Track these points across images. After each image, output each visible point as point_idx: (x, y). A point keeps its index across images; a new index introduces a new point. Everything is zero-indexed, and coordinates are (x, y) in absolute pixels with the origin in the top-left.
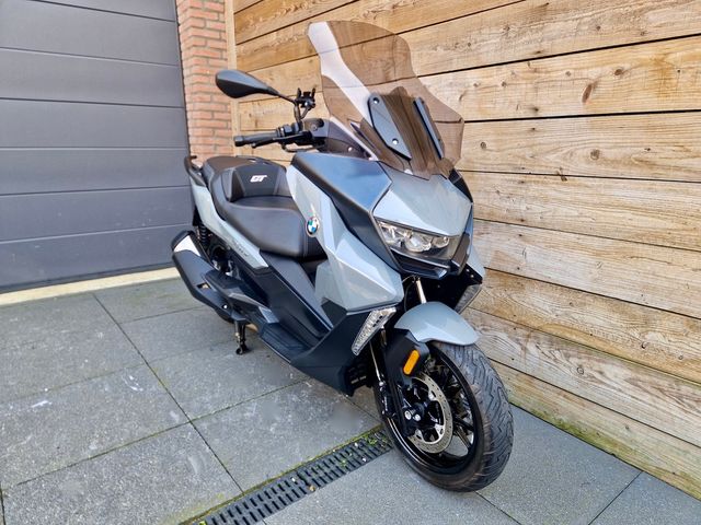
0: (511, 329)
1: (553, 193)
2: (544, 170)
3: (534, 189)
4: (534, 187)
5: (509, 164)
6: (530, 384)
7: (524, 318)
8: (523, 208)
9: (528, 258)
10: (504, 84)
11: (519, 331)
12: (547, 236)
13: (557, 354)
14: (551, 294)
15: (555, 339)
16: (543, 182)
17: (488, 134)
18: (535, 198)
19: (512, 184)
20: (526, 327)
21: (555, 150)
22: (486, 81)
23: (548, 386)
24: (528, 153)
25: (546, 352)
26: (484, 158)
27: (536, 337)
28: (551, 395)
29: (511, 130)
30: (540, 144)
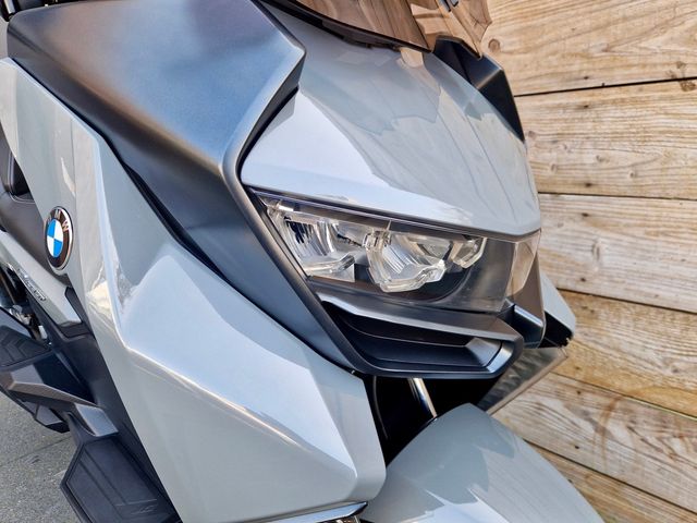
0: (570, 394)
1: (662, 120)
2: (637, 74)
3: (612, 118)
4: (613, 113)
5: (553, 74)
6: (614, 493)
7: (598, 374)
8: (589, 158)
9: (606, 260)
11: (588, 397)
12: (651, 212)
13: (677, 445)
14: (660, 328)
15: (670, 415)
16: (635, 101)
18: (617, 136)
19: (560, 114)
20: (602, 389)
21: (664, 26)
23: (658, 503)
24: (596, 42)
25: (652, 440)
27: (627, 411)
30: (625, 19)
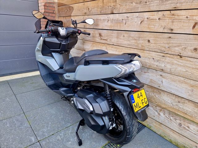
0: (154, 107)
1: (176, 62)
2: (173, 53)
3: (168, 59)
4: (168, 58)
5: (159, 49)
7: (160, 104)
8: (163, 65)
9: (163, 83)
10: (159, 19)
11: (157, 108)
12: (172, 77)
13: (172, 118)
14: (171, 97)
15: (171, 113)
16: (172, 57)
17: (151, 37)
18: (168, 63)
19: (159, 56)
20: (160, 107)
21: (178, 46)
22: (152, 17)
23: (167, 128)
24: (167, 46)
25: (167, 117)
26: (149, 46)
27: (164, 111)
28: (168, 131)
29: (160, 37)
30: (172, 43)
